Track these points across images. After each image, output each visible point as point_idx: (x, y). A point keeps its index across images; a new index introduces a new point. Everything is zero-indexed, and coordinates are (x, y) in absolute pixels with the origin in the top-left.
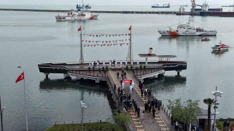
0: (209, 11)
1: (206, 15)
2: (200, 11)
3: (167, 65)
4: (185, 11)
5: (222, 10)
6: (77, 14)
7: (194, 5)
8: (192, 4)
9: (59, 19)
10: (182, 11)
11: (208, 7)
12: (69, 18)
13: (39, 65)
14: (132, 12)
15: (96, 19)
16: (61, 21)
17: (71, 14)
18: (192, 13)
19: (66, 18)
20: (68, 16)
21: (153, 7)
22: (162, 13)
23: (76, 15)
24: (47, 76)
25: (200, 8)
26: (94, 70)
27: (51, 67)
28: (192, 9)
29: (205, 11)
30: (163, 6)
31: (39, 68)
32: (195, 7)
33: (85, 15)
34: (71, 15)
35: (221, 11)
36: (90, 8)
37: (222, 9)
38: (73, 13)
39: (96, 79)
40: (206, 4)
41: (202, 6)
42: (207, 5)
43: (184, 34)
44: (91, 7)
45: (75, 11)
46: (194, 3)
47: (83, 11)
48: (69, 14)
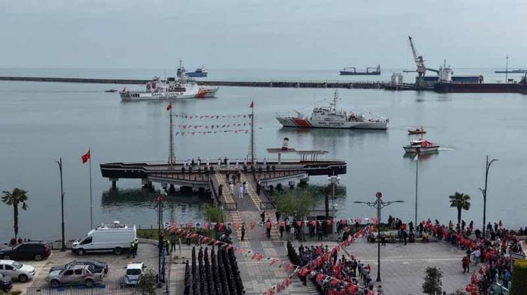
0: (455, 83)
1: (447, 90)
2: (435, 82)
3: (311, 166)
4: (404, 82)
5: (481, 80)
6: (167, 86)
7: (421, 70)
8: (418, 66)
9: (126, 97)
10: (397, 82)
11: (452, 74)
12: (149, 95)
13: (102, 166)
14: (292, 83)
15: (212, 97)
16: (130, 101)
17: (154, 87)
18: (419, 85)
19: (141, 95)
20: (147, 92)
21: (343, 73)
22: (357, 86)
23: (165, 90)
24: (114, 184)
25: (435, 74)
26: (190, 173)
27: (121, 168)
28: (417, 78)
29: (445, 82)
30: (366, 72)
31: (102, 170)
32: (424, 73)
33: (184, 90)
34: (152, 90)
35: (479, 82)
36: (205, 75)
37: (481, 78)
38: (158, 85)
39: (193, 184)
40: (447, 67)
41: (438, 72)
42: (448, 69)
43: (322, 125)
44: (206, 73)
45: (163, 81)
46: (422, 64)
47: (182, 82)
48: (148, 87)
